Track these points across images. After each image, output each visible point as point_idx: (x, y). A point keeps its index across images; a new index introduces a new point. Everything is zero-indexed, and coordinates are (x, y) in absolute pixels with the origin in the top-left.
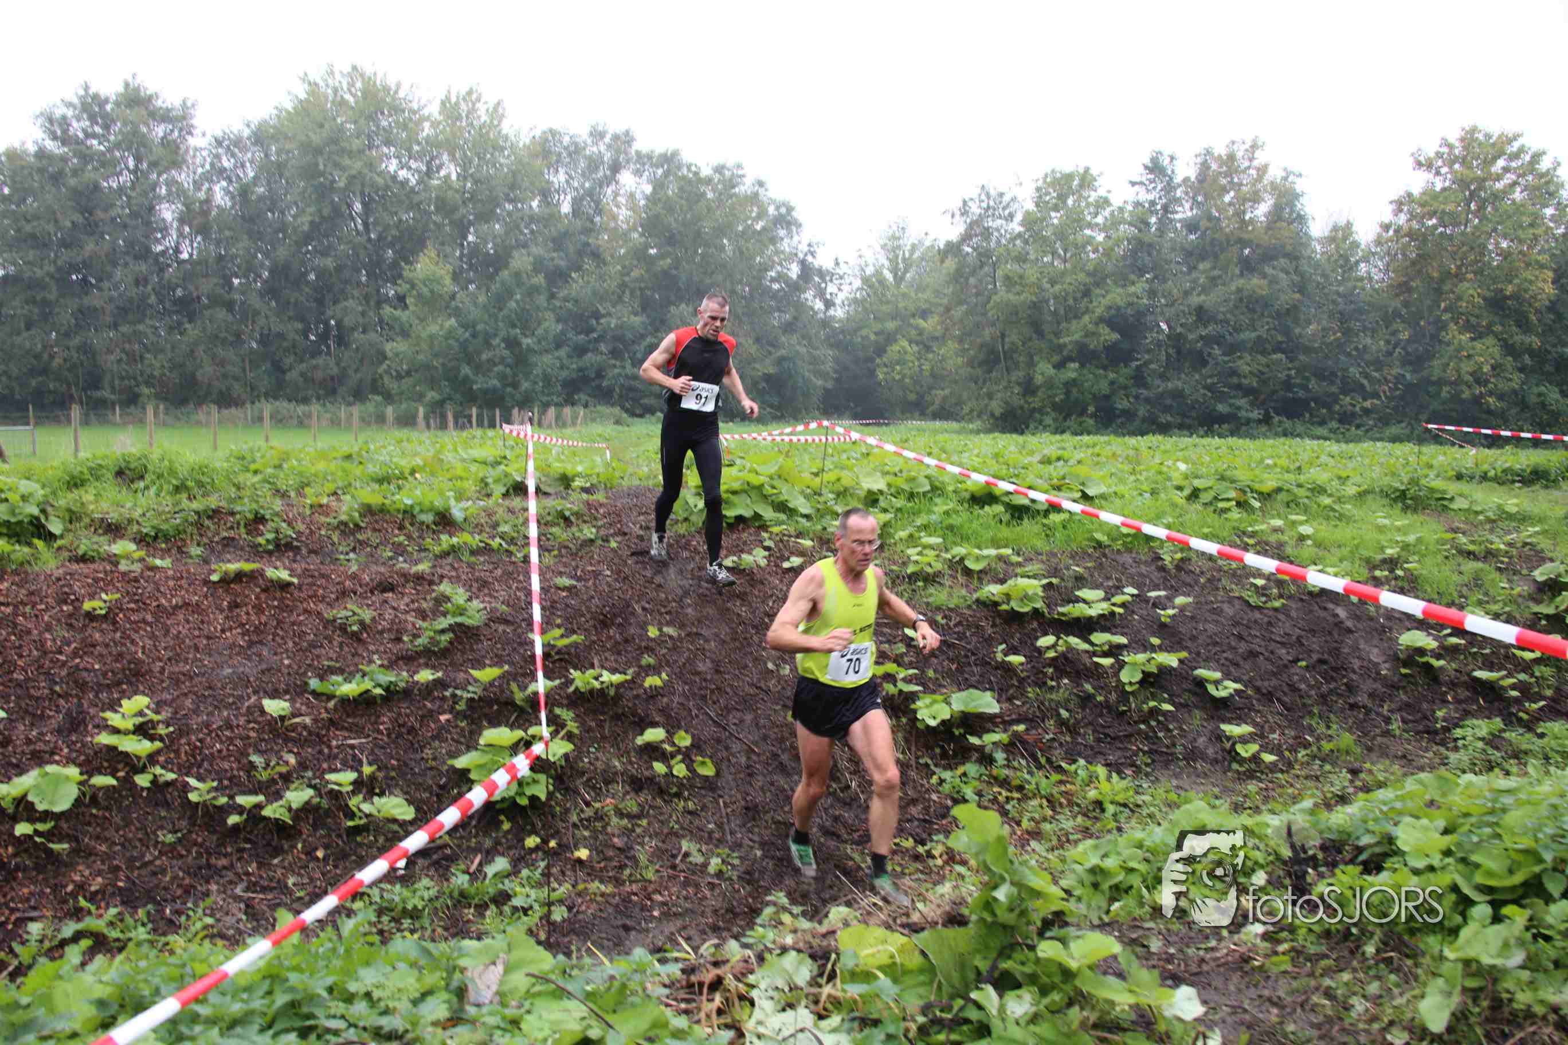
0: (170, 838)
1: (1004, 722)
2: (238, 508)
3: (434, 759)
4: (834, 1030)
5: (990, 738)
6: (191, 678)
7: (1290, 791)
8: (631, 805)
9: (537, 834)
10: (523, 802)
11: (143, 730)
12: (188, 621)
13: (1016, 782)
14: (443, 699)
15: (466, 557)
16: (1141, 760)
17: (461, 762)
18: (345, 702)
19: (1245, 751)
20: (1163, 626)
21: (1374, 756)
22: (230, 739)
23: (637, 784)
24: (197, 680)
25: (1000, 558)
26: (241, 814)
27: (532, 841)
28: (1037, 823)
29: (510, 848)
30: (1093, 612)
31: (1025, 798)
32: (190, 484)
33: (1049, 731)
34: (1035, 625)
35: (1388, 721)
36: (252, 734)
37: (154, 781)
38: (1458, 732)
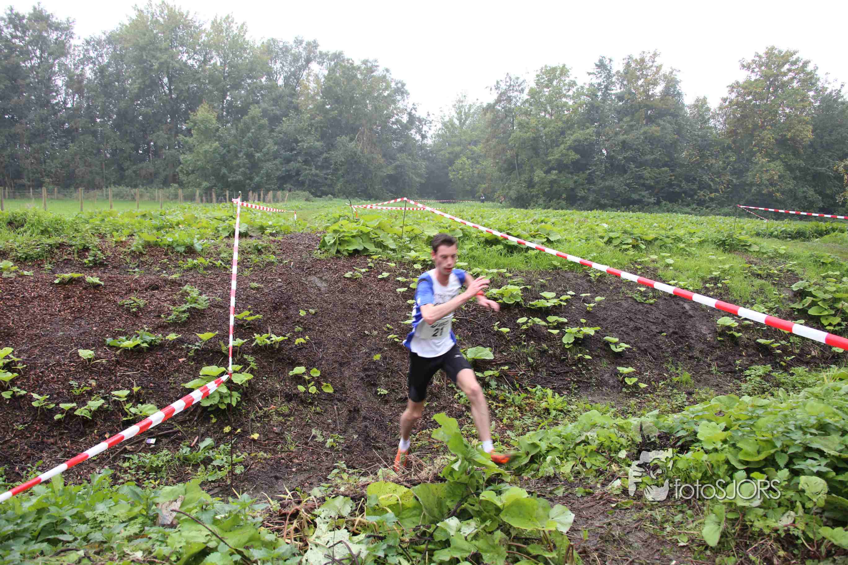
0: (21, 427)
1: (496, 364)
2: (74, 243)
3: (175, 383)
4: (359, 542)
5: (488, 373)
6: (40, 338)
7: (654, 404)
8: (285, 409)
9: (231, 426)
10: (223, 407)
11: (8, 367)
12: (40, 306)
13: (501, 398)
14: (182, 349)
15: (201, 271)
16: (573, 386)
17: (188, 385)
18: (126, 350)
19: (630, 381)
20: (588, 312)
21: (701, 385)
22: (59, 371)
23: (289, 398)
24: (42, 339)
25: (500, 274)
26: (62, 413)
27: (227, 429)
28: (512, 420)
29: (215, 433)
30: (549, 305)
31: (507, 406)
32: (49, 229)
33: (522, 369)
34: (517, 311)
35: (709, 366)
36: (72, 369)
37: (13, 395)
38: (748, 372)
